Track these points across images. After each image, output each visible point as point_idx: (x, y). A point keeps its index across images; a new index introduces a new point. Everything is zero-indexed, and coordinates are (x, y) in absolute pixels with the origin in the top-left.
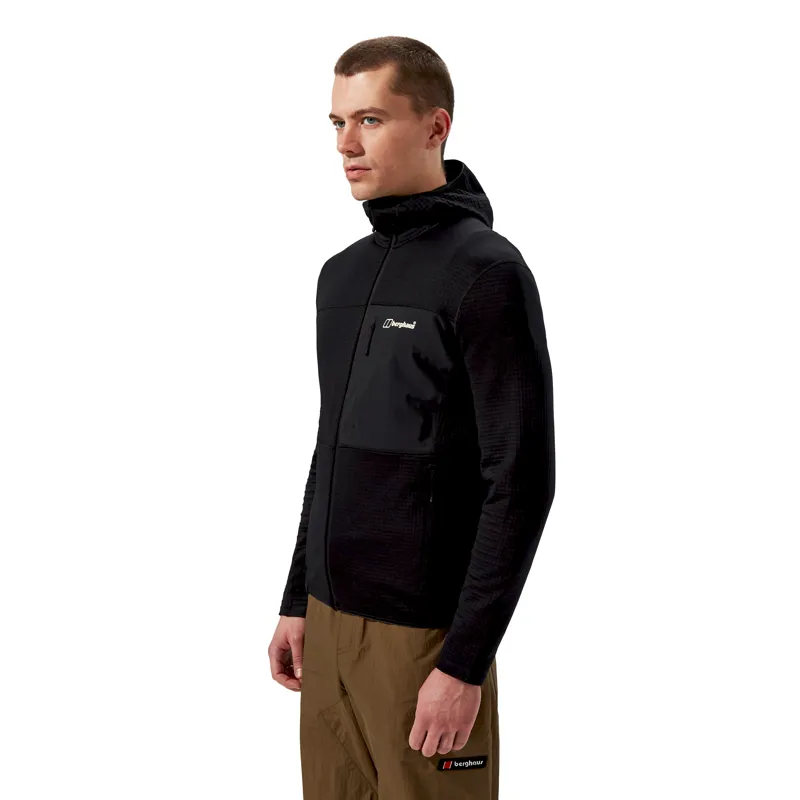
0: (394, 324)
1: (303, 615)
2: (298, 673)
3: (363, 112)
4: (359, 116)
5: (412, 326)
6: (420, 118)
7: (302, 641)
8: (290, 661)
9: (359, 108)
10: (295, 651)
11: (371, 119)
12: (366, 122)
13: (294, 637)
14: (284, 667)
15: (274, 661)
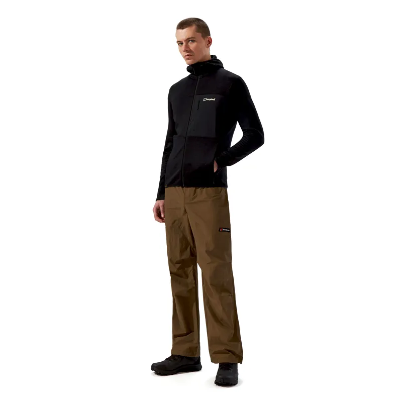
0: (207, 99)
1: (164, 199)
2: (162, 216)
3: (189, 38)
4: (188, 40)
5: (214, 100)
6: (204, 39)
7: (164, 206)
8: (160, 212)
9: (187, 38)
10: (161, 209)
11: (192, 41)
12: (190, 42)
13: (161, 205)
14: (158, 215)
15: (155, 212)
